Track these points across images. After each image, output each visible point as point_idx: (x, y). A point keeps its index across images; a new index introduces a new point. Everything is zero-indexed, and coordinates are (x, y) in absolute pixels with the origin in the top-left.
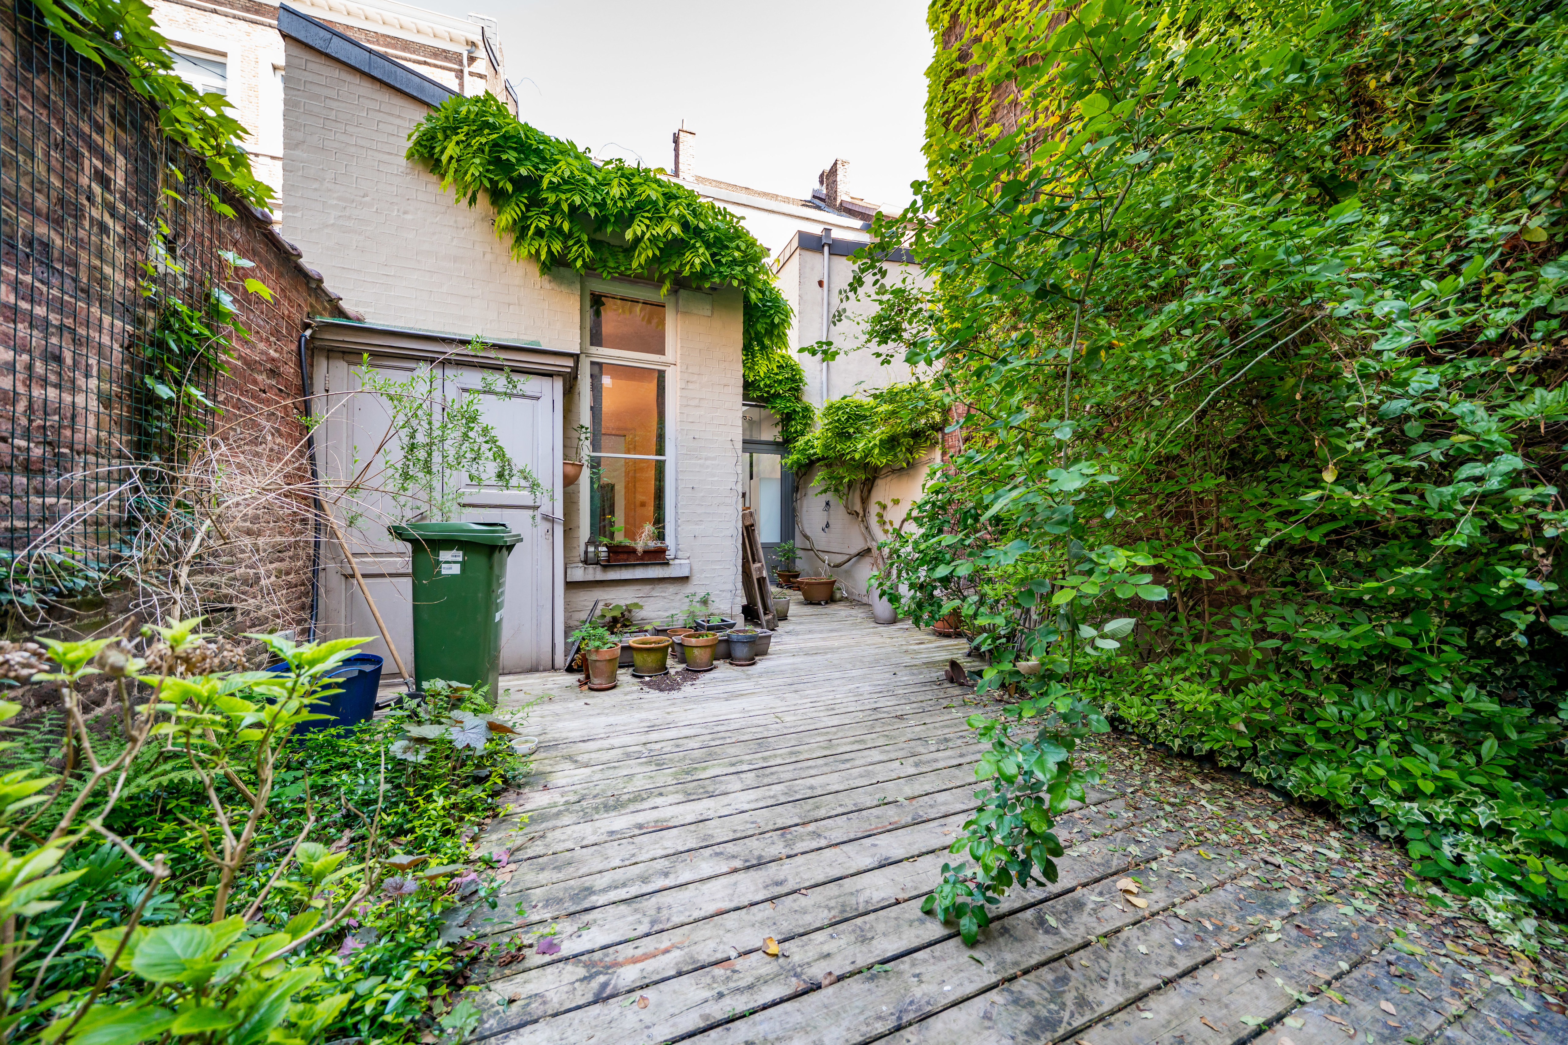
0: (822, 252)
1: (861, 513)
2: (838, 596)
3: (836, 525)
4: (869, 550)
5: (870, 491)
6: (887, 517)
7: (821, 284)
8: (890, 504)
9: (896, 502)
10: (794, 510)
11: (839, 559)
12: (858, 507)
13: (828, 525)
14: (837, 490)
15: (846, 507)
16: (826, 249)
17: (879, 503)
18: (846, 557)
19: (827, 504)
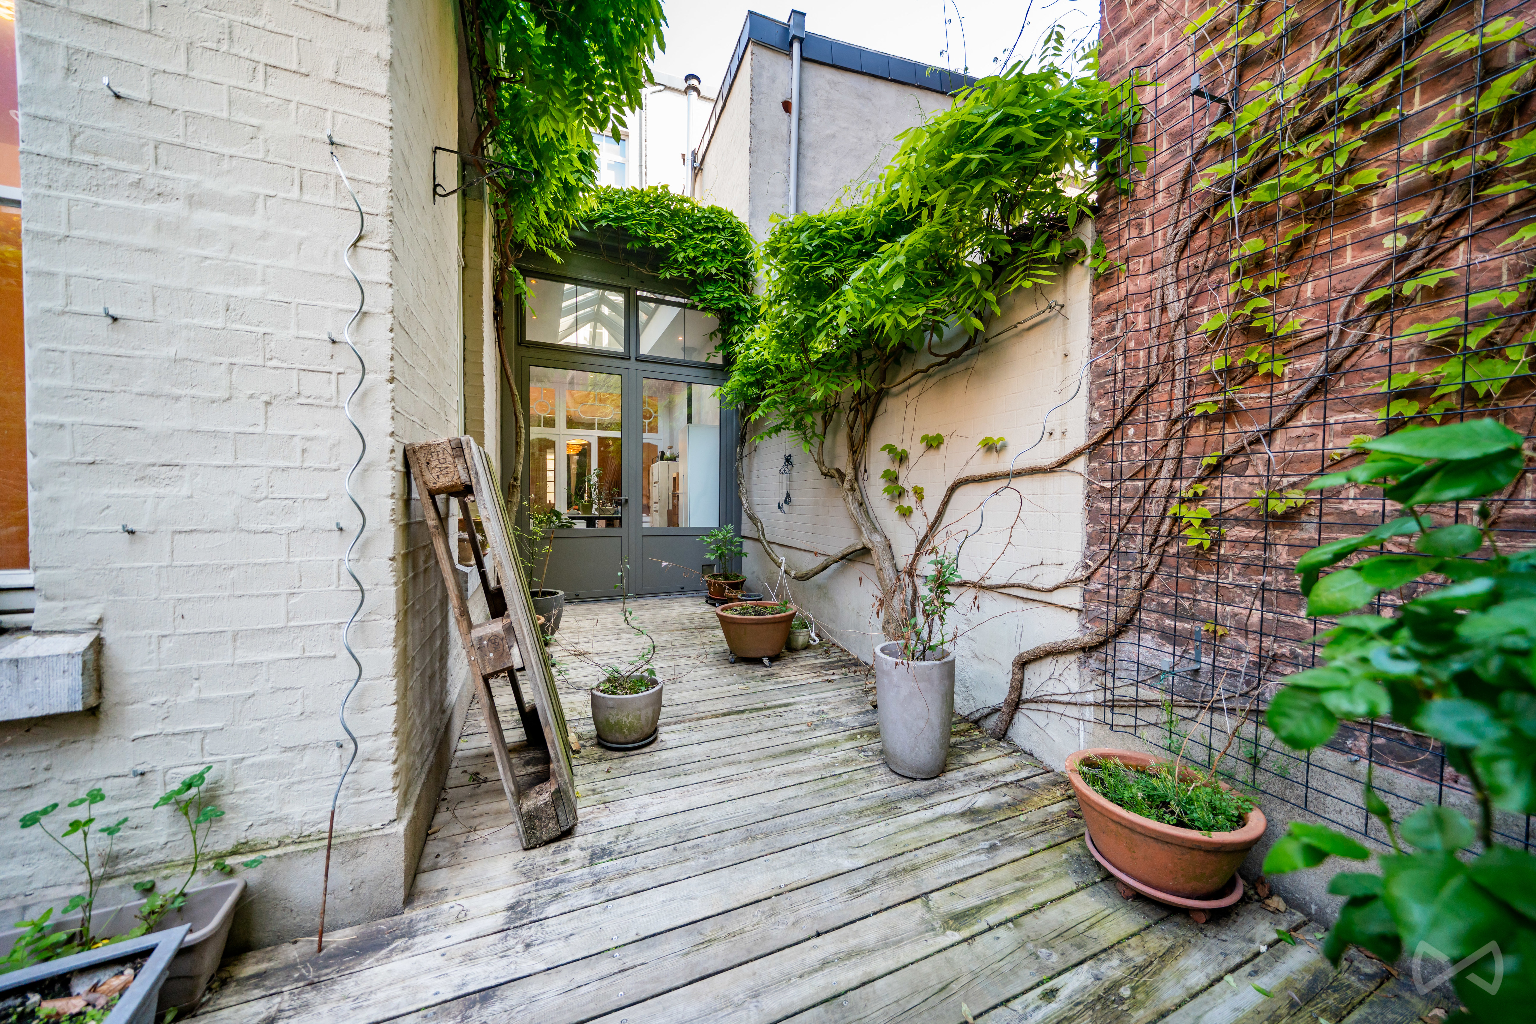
0: (790, 55)
1: (849, 473)
2: (801, 638)
3: (803, 497)
4: (865, 551)
5: (868, 426)
6: (909, 479)
7: (787, 106)
8: (915, 448)
9: (933, 443)
10: (738, 474)
11: (809, 563)
12: (843, 463)
13: (788, 499)
14: (799, 426)
15: (820, 463)
16: (796, 46)
17: (891, 449)
18: (820, 561)
19: (788, 460)
